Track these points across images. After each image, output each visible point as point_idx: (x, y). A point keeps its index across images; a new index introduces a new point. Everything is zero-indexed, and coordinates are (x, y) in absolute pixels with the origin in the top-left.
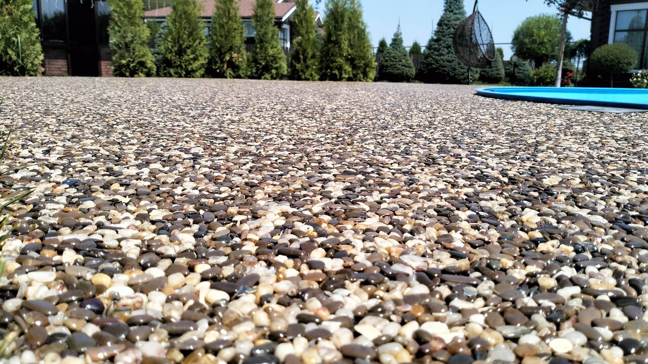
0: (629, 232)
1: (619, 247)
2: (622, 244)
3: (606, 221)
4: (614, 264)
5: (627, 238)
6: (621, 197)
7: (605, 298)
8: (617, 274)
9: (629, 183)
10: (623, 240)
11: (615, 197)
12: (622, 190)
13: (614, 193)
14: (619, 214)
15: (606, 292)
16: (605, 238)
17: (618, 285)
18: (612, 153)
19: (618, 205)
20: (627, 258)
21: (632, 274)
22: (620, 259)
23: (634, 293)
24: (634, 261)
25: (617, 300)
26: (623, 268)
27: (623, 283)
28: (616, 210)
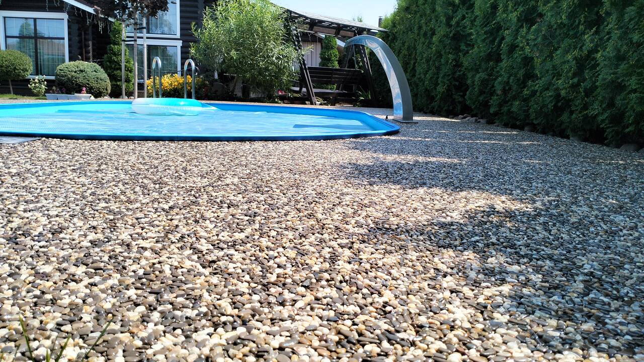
0: (17, 244)
1: (12, 253)
2: (13, 250)
3: (5, 240)
4: (9, 261)
5: (16, 247)
6: (13, 224)
7: (5, 275)
8: (10, 265)
9: (19, 213)
10: (14, 249)
11: (9, 225)
12: (14, 219)
13: (9, 221)
14: (12, 234)
15: (5, 273)
16: (4, 249)
17: (11, 269)
18: (9, 190)
19: (12, 229)
20: (16, 257)
21: (17, 263)
22: (11, 258)
23: (17, 270)
24: (18, 257)
25: (10, 275)
26: (12, 262)
27: (13, 268)
28: (10, 233)
